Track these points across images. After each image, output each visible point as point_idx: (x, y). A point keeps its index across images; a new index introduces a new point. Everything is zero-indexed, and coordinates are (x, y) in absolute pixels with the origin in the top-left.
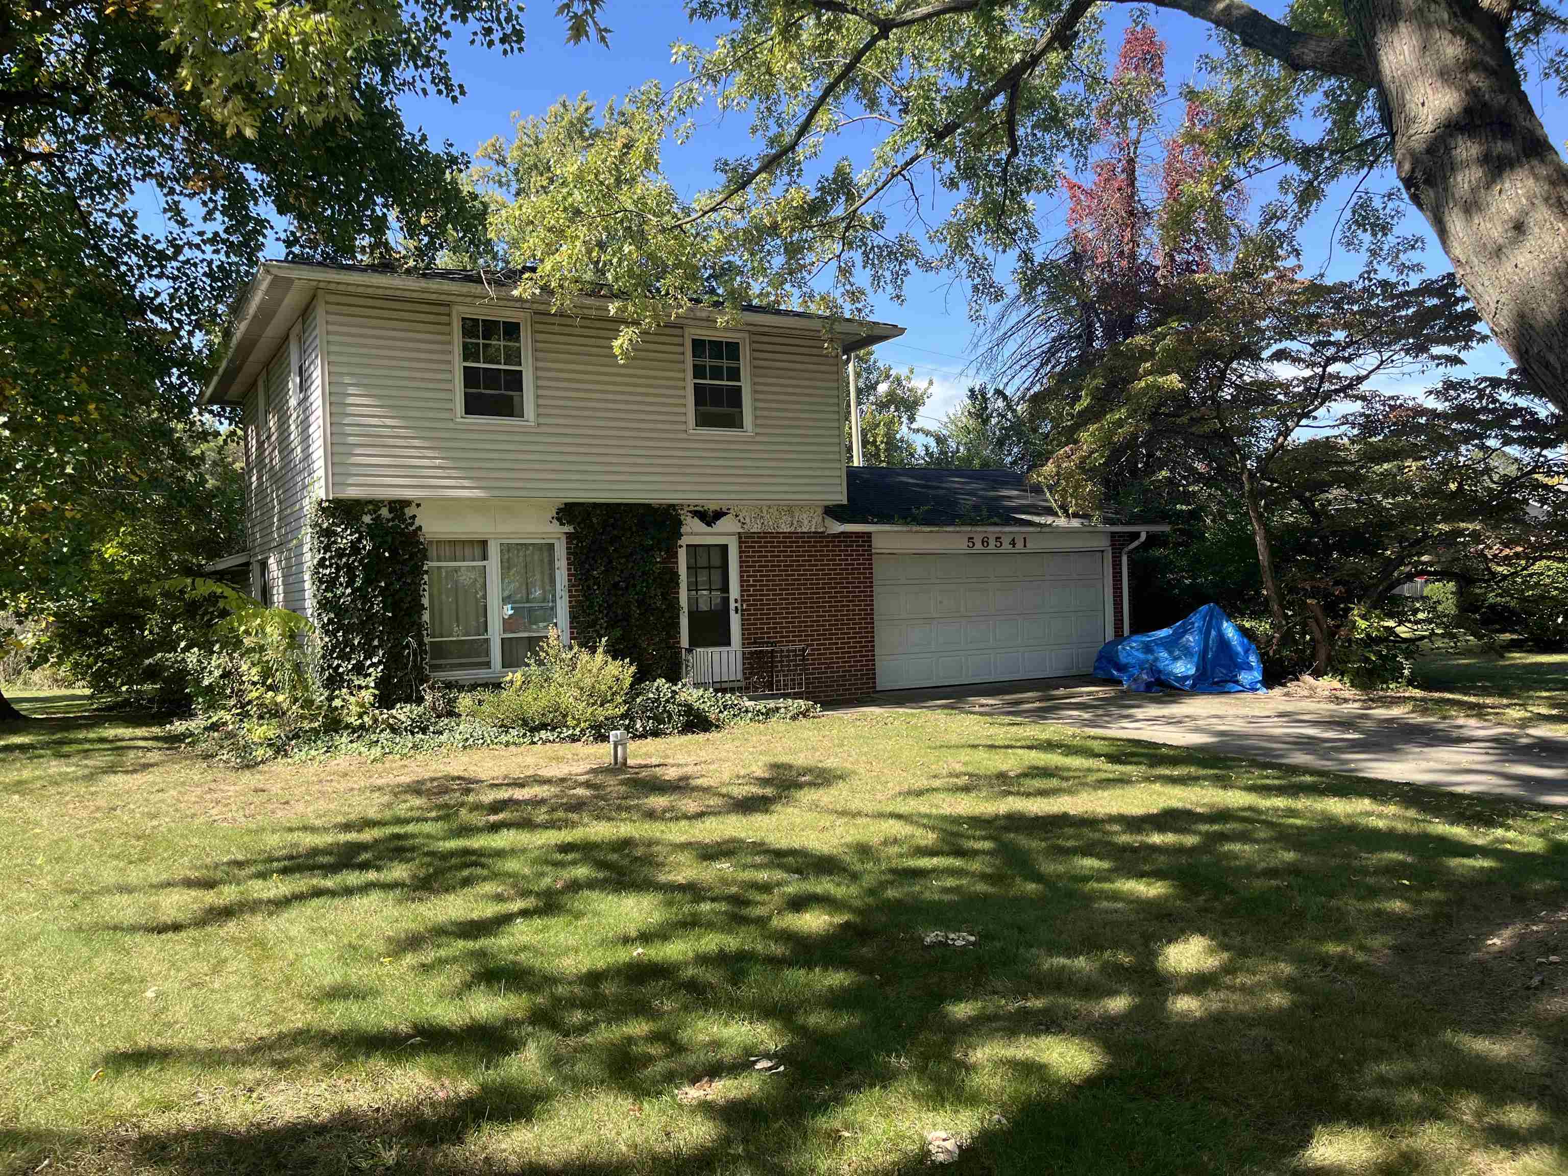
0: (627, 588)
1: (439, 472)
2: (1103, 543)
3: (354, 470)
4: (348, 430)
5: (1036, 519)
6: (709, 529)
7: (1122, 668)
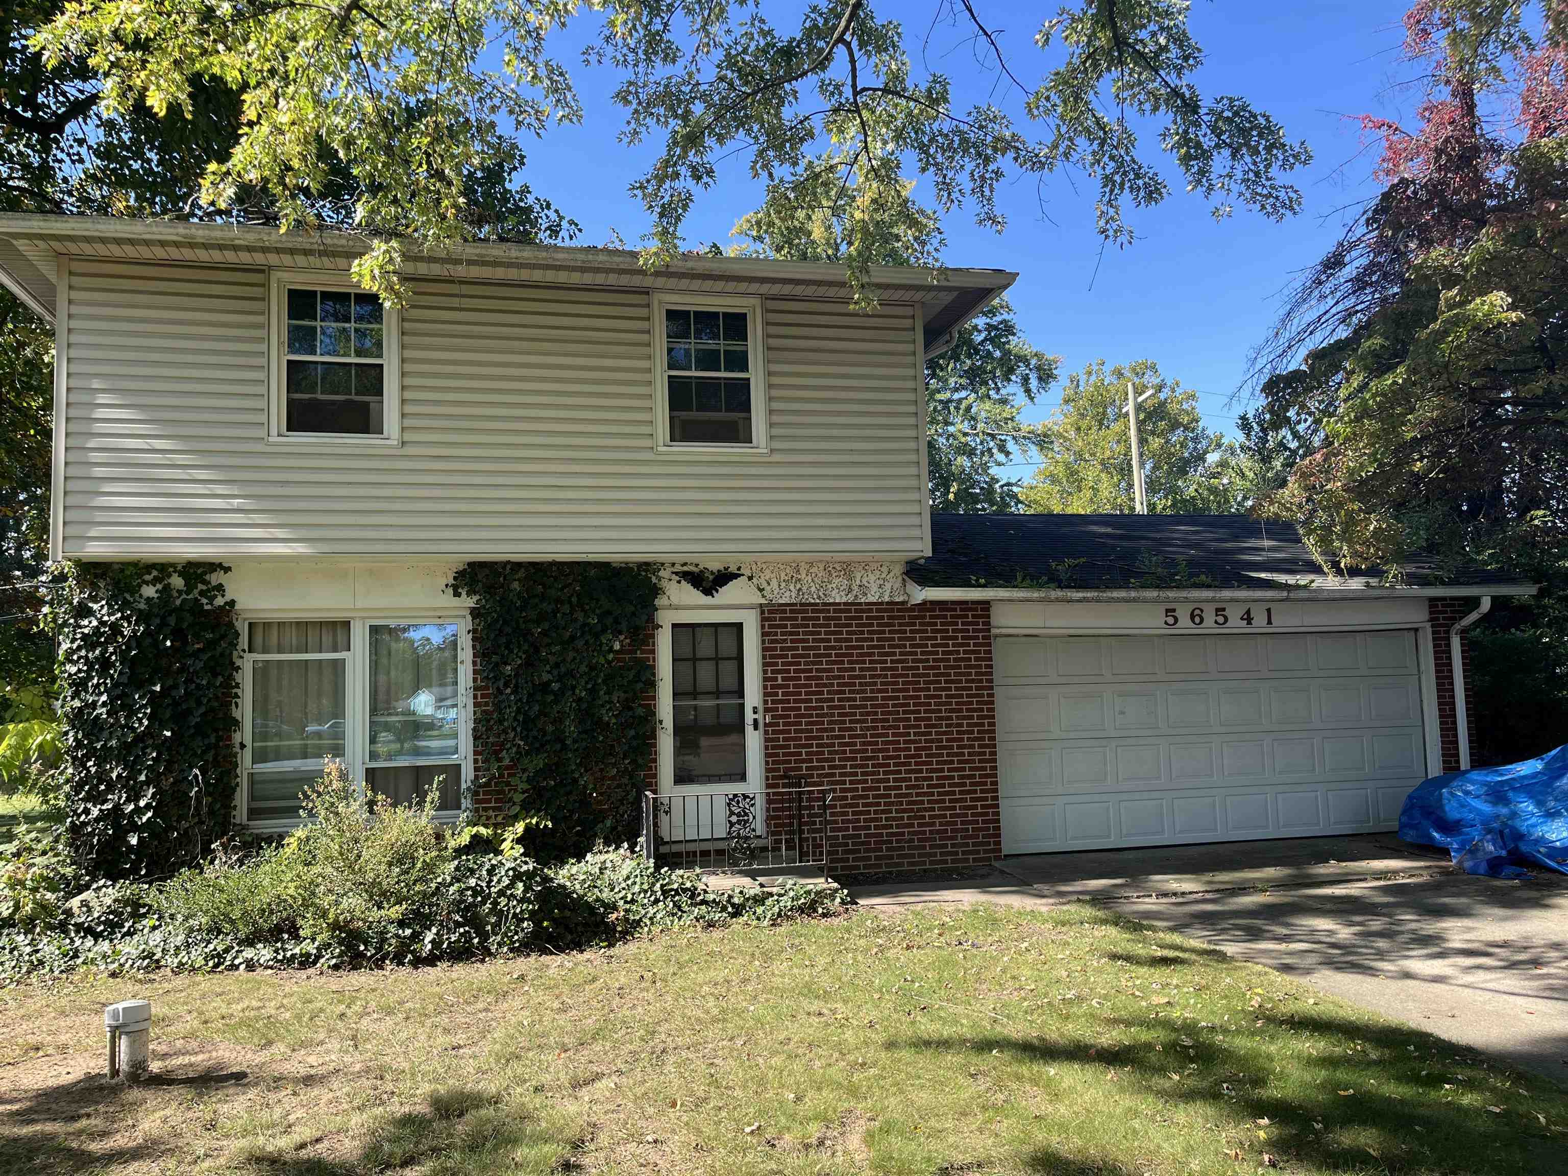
0: (562, 691)
2: (1419, 616)
3: (100, 516)
4: (95, 457)
5: (1282, 578)
6: (707, 600)
7: (1450, 827)
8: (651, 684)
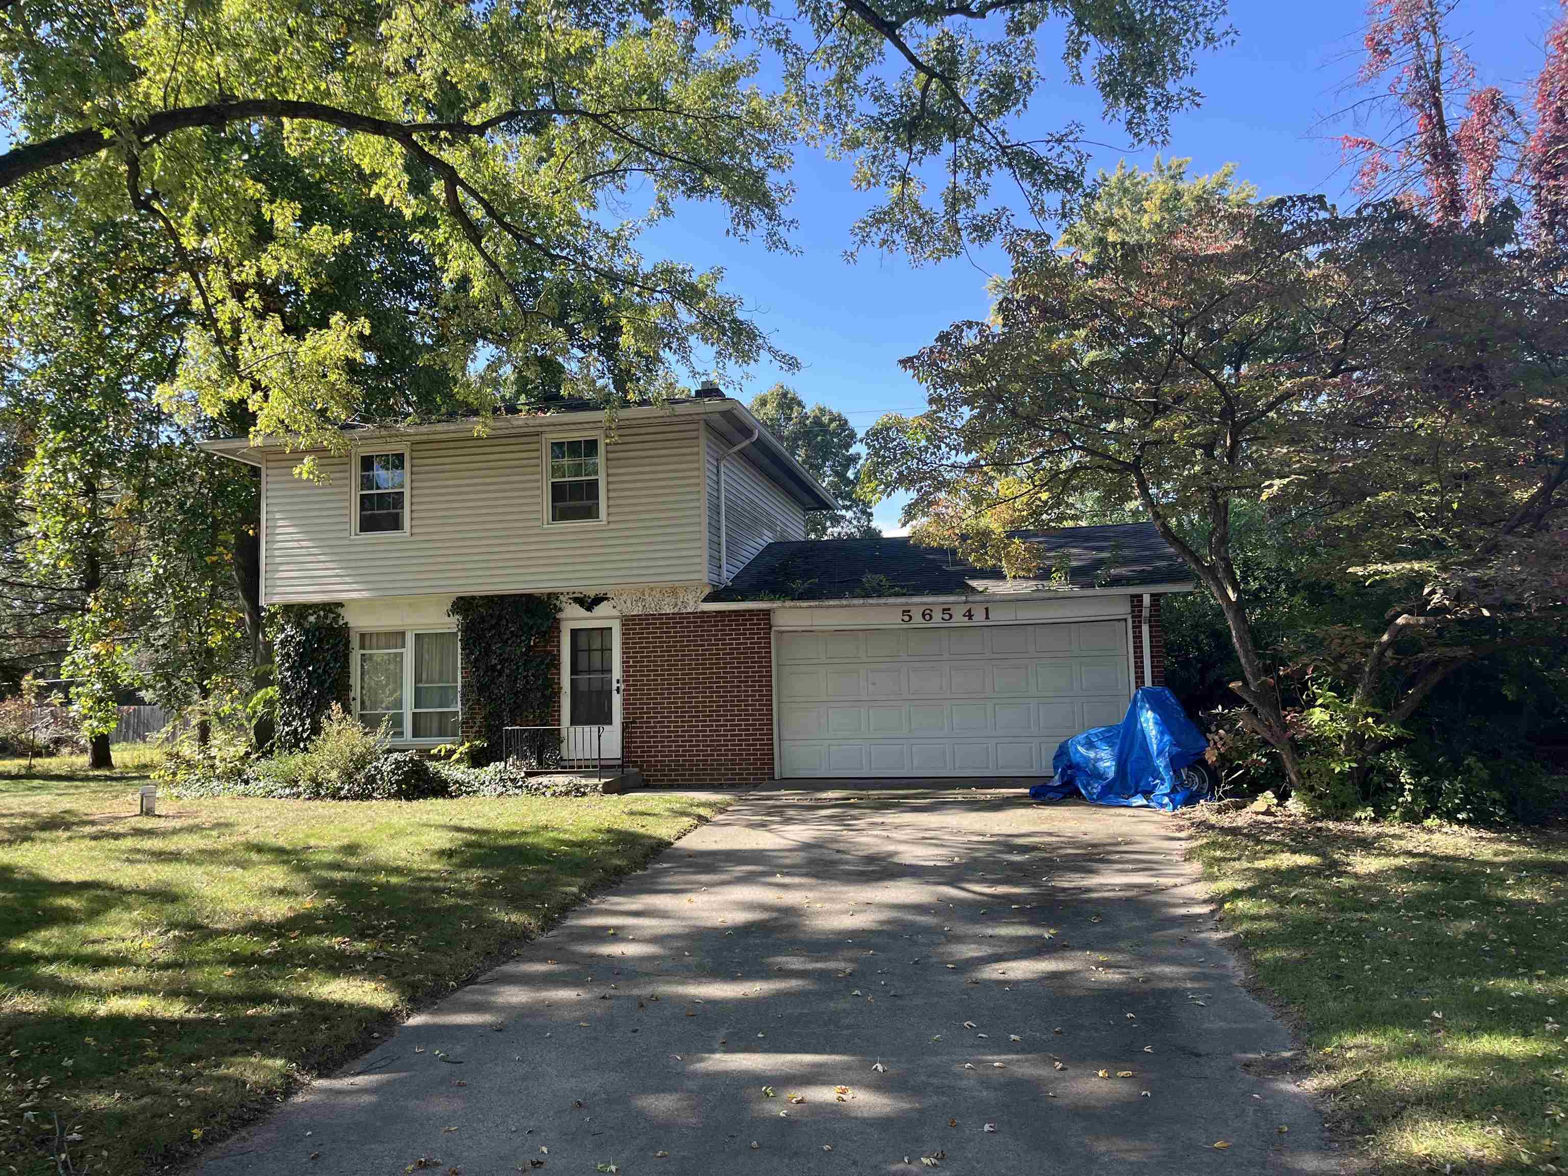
1: (338, 580)
2: (1124, 609)
4: (278, 552)
6: (588, 614)
8: (558, 667)
